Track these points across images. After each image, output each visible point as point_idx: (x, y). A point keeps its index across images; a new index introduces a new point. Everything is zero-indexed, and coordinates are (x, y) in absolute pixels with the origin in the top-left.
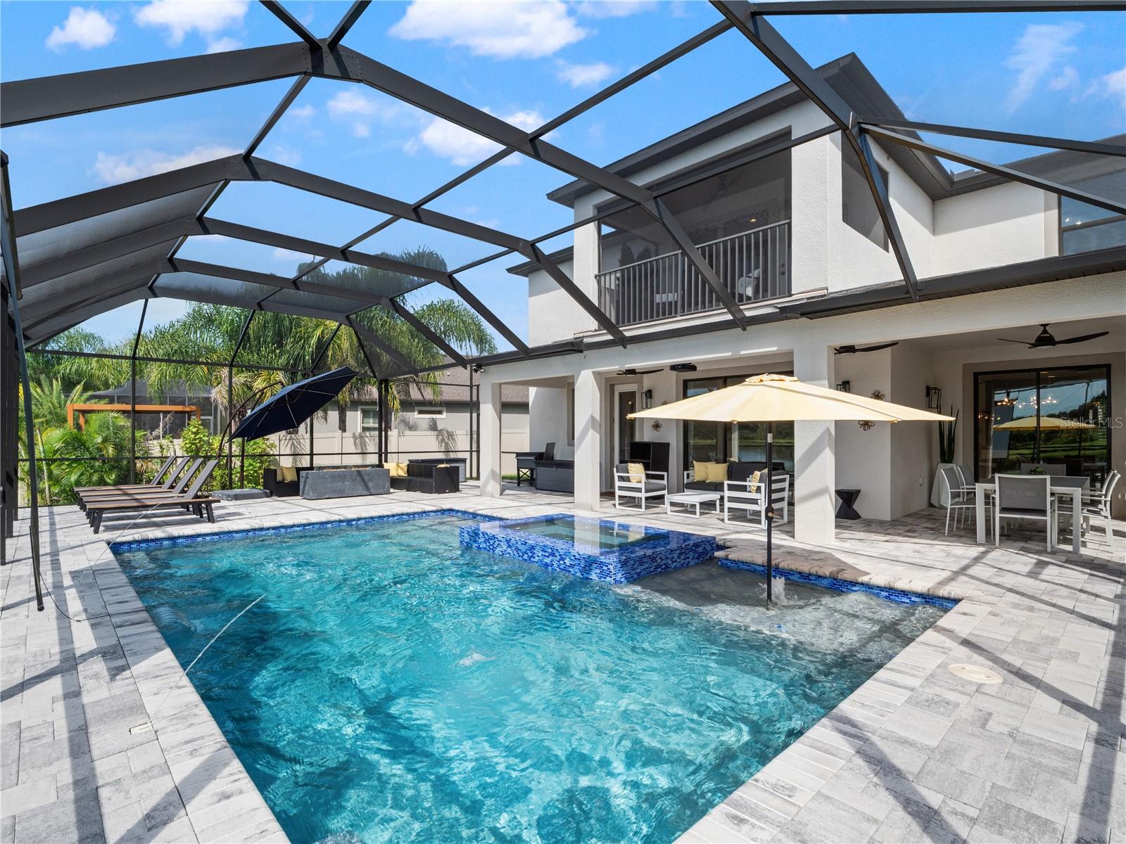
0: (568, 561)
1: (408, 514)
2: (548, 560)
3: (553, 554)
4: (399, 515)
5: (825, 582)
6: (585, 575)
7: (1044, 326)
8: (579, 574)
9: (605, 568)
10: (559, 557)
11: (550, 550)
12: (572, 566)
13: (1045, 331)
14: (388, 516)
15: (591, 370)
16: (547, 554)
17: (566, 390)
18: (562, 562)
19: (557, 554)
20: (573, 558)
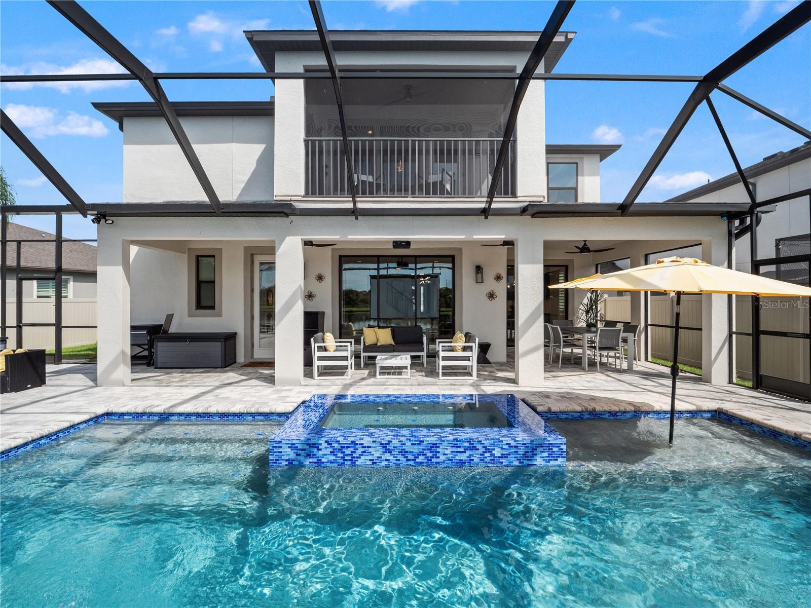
0: (497, 452)
1: (48, 436)
2: (463, 457)
3: (473, 448)
4: (33, 441)
5: (628, 415)
6: (526, 462)
7: (585, 241)
8: (516, 463)
9: (555, 449)
10: (482, 450)
11: (467, 444)
12: (503, 456)
13: (585, 244)
14: (17, 448)
15: (300, 238)
16: (461, 449)
17: (186, 256)
18: (487, 455)
19: (479, 446)
20: (506, 447)
